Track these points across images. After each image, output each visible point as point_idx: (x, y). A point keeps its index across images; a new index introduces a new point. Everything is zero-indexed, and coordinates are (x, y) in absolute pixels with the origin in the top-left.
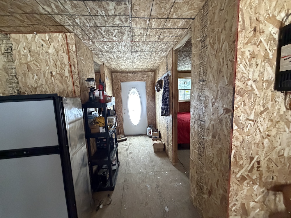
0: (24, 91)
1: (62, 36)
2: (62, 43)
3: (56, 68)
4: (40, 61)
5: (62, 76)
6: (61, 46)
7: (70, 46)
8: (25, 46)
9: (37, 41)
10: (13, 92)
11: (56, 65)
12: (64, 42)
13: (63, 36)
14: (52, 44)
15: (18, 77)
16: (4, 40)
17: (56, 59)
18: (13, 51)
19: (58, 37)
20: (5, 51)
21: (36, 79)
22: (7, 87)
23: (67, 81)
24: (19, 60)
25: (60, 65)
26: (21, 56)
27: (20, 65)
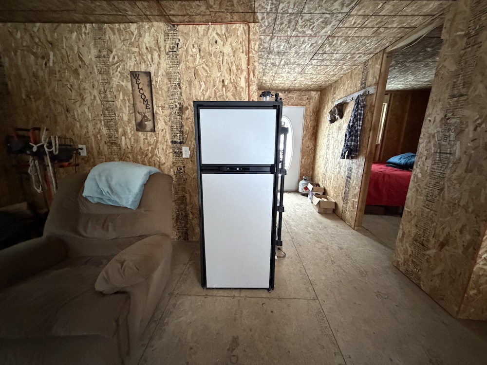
0: (187, 105)
1: (243, 28)
2: (241, 39)
3: (230, 75)
4: (211, 65)
5: (236, 86)
6: (241, 43)
7: (252, 43)
8: (195, 42)
9: (211, 35)
10: (174, 106)
11: (230, 70)
12: (244, 37)
13: (245, 28)
14: (229, 40)
15: (181, 85)
16: (170, 35)
17: (232, 63)
18: (180, 50)
19: (238, 30)
20: (170, 50)
21: (203, 90)
22: (168, 99)
23: (242, 94)
24: (185, 62)
25: (235, 71)
26: (189, 57)
27: (185, 69)
